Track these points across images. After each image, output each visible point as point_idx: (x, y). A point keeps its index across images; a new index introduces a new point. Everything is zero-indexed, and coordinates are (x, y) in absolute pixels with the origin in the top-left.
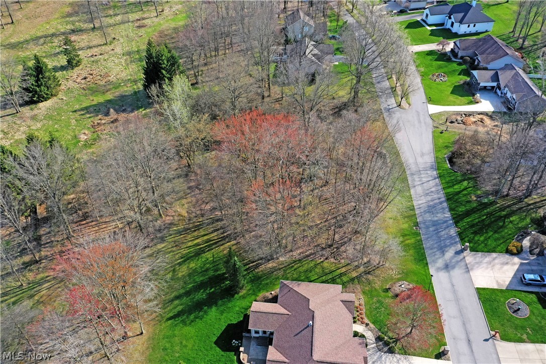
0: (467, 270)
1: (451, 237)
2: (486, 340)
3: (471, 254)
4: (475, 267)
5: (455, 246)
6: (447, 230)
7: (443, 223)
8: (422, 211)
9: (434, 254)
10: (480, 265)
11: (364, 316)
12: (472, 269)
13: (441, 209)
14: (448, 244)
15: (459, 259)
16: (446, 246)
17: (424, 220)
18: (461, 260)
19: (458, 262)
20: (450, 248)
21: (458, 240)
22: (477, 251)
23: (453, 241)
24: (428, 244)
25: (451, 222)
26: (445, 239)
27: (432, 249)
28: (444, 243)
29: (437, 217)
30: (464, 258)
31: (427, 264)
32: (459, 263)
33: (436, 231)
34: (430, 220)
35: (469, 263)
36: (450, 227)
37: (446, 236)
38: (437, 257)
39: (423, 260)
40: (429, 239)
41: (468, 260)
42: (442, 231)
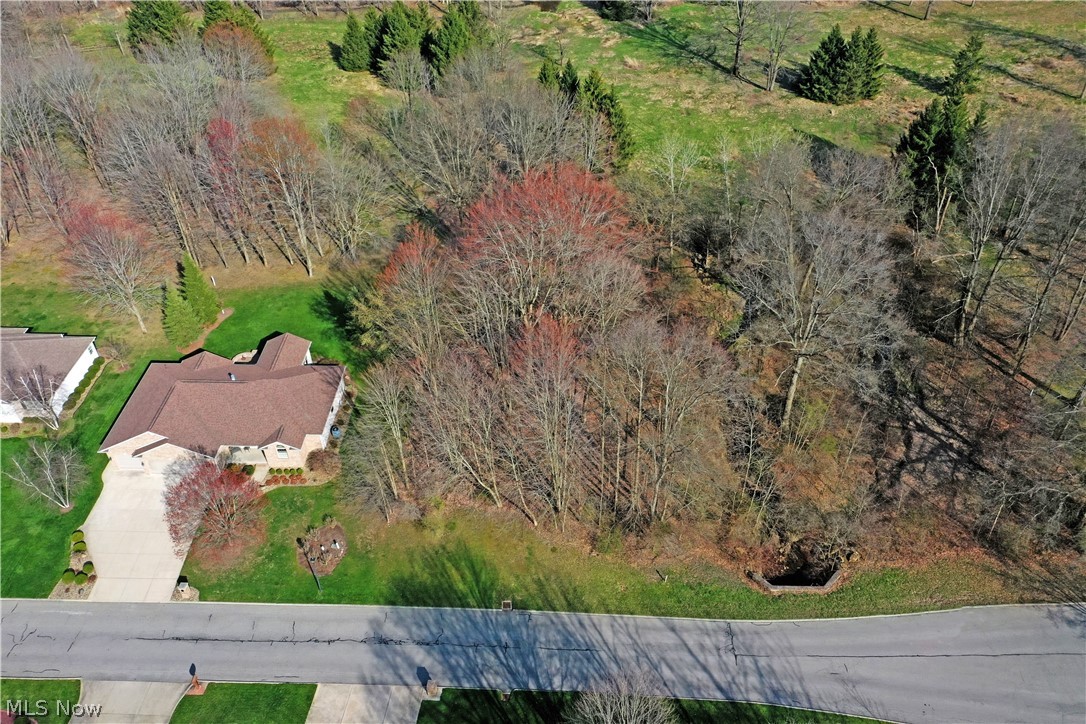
0: (369, 681)
1: (474, 672)
2: (193, 670)
3: (413, 699)
4: (374, 699)
5: (444, 673)
6: (501, 670)
7: (524, 664)
8: (571, 628)
9: (422, 624)
10: (378, 711)
11: (281, 485)
12: (370, 692)
13: (581, 672)
14: (453, 662)
15: (402, 672)
16: (444, 653)
17: (536, 626)
18: (401, 678)
19: (395, 668)
20: (441, 663)
21: (467, 686)
22: (421, 715)
23: (460, 673)
24: (453, 619)
25: (532, 686)
26: (468, 657)
27: (437, 622)
28: (455, 653)
29: (551, 656)
30: (406, 685)
31: (393, 603)
32: (391, 671)
33: (495, 644)
34: (536, 640)
35: (388, 691)
36: (511, 679)
37: (479, 660)
38: (414, 629)
39: (403, 596)
40: (469, 623)
41: (399, 690)
42: (497, 657)
